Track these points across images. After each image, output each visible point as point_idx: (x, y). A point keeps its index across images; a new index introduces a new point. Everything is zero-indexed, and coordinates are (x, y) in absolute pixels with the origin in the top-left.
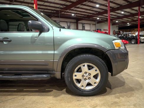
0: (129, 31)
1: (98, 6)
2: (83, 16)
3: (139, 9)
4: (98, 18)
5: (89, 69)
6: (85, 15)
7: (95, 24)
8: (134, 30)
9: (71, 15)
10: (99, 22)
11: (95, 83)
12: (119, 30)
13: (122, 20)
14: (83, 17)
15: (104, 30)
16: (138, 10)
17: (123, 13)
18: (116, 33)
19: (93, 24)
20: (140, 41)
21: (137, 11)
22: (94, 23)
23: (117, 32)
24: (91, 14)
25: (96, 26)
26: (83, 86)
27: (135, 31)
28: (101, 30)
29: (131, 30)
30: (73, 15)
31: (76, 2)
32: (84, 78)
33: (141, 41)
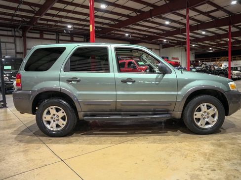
0: (212, 61)
1: (167, 23)
2: (142, 36)
3: (230, 28)
4: (165, 41)
5: (208, 109)
6: (145, 35)
7: (159, 50)
8: (219, 58)
9: (124, 35)
10: (165, 46)
11: (213, 122)
12: (195, 58)
13: (201, 44)
14: (142, 38)
15: (173, 58)
16: (228, 29)
17: (204, 33)
18: (191, 64)
19: (156, 49)
20: (231, 77)
21: (227, 31)
22: (158, 47)
23: (193, 61)
24: (155, 35)
25: (160, 52)
26: (202, 125)
27: (221, 61)
28: (168, 58)
29: (215, 59)
30: (127, 35)
31: (136, 16)
32: (204, 117)
33: (233, 77)
